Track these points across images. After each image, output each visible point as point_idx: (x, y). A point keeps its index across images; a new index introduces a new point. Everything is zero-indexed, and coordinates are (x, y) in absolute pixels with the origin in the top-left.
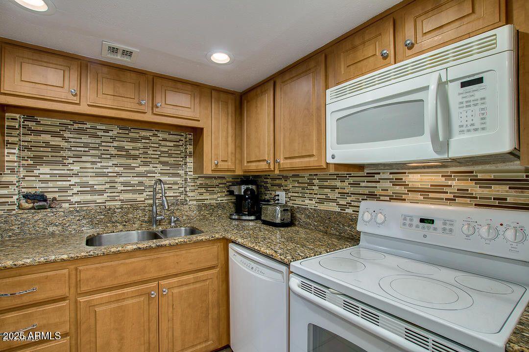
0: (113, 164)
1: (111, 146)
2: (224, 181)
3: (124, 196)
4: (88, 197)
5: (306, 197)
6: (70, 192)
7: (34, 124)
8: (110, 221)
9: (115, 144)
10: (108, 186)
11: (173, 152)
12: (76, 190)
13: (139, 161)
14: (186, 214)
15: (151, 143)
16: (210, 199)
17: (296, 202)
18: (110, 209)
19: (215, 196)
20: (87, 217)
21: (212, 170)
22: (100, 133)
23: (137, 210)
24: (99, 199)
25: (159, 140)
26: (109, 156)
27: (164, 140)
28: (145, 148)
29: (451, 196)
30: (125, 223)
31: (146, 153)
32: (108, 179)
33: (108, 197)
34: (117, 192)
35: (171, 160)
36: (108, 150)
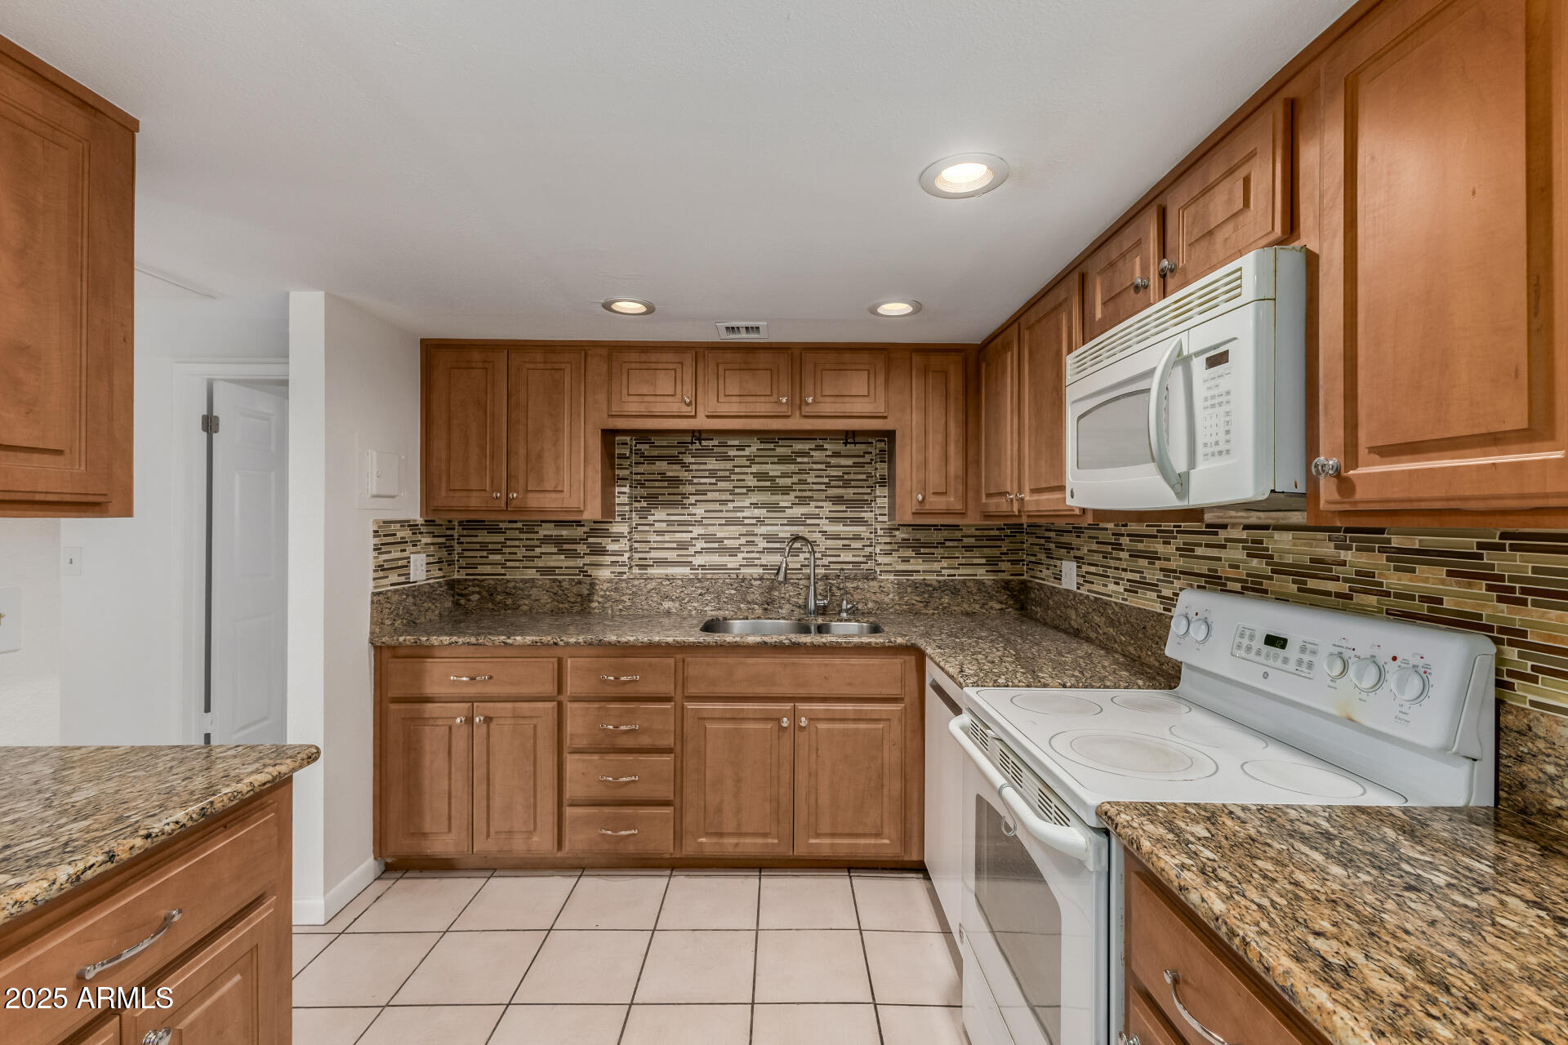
0: (751, 504)
1: (747, 473)
2: (958, 534)
3: (768, 559)
4: (715, 559)
5: (1109, 577)
6: (692, 550)
7: (647, 446)
8: (744, 600)
9: (754, 469)
10: (743, 540)
11: (852, 477)
12: (700, 545)
13: (792, 495)
14: (874, 598)
15: (812, 463)
16: (924, 571)
17: (1095, 588)
18: (744, 580)
19: (936, 566)
20: (713, 590)
21: (914, 513)
22: (732, 453)
24: (732, 562)
25: (826, 456)
26: (744, 490)
27: (836, 455)
28: (802, 472)
29: (1344, 588)
30: (766, 606)
31: (802, 482)
32: (743, 530)
33: (743, 559)
34: (758, 552)
35: (849, 493)
36: (744, 480)
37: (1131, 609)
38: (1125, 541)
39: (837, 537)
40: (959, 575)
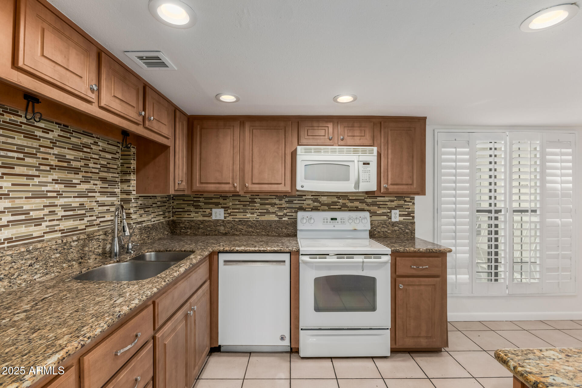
0: (53, 180)
1: (50, 154)
5: (247, 212)
8: (66, 260)
9: (56, 151)
10: (46, 211)
11: (111, 166)
13: (80, 176)
15: (93, 154)
16: (147, 221)
17: (238, 217)
19: (150, 217)
20: (41, 258)
21: (175, 191)
22: (39, 133)
23: (92, 240)
24: (35, 231)
25: (99, 150)
26: (48, 168)
27: (104, 151)
28: (85, 159)
30: (80, 260)
31: (86, 165)
32: (47, 202)
33: (47, 227)
34: (57, 220)
35: (109, 176)
36: (48, 159)
37: (263, 221)
38: (258, 200)
39: (103, 205)
40: (157, 221)
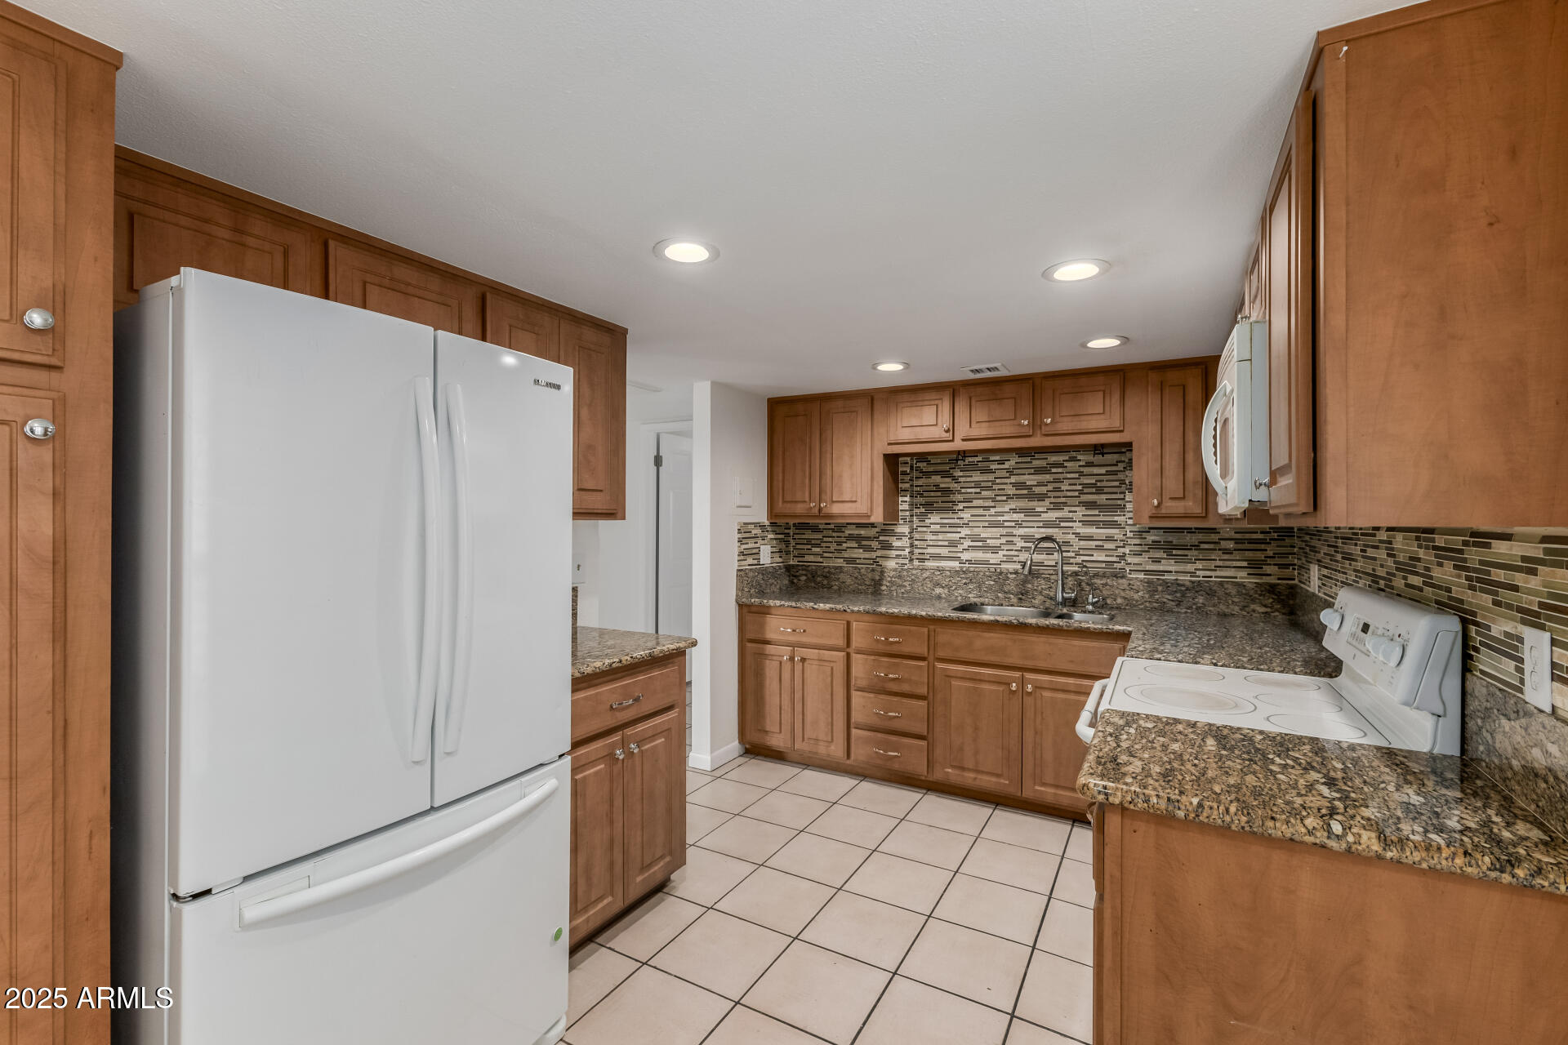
0: (1010, 509)
1: (1007, 483)
2: (1215, 538)
3: (1024, 556)
4: (980, 555)
6: (960, 548)
7: (925, 464)
8: (1002, 591)
9: (1013, 479)
10: (1003, 540)
11: (1104, 484)
12: (967, 543)
13: (1047, 502)
14: (1123, 594)
15: (1066, 473)
17: (1327, 590)
18: (1001, 573)
19: (1190, 567)
20: (976, 580)
21: (1150, 517)
22: (993, 466)
23: (1037, 578)
24: (993, 558)
25: (1080, 466)
26: (1004, 498)
27: (1089, 464)
28: (1056, 481)
30: (1020, 596)
31: (1058, 490)
32: (1004, 531)
33: (1004, 556)
34: (1016, 550)
35: (1102, 499)
36: (1004, 489)
38: (1340, 543)
39: (1090, 538)
